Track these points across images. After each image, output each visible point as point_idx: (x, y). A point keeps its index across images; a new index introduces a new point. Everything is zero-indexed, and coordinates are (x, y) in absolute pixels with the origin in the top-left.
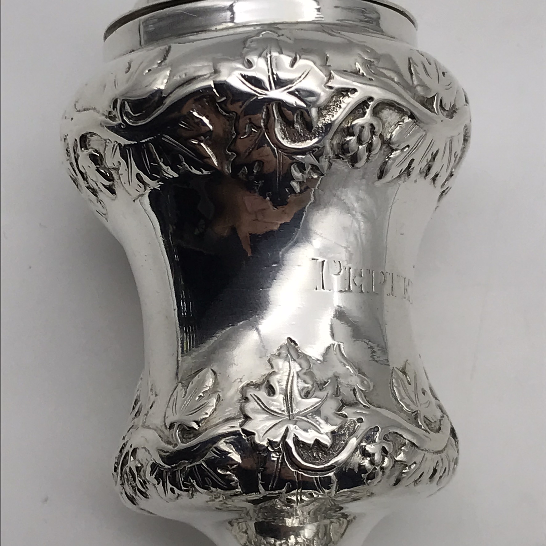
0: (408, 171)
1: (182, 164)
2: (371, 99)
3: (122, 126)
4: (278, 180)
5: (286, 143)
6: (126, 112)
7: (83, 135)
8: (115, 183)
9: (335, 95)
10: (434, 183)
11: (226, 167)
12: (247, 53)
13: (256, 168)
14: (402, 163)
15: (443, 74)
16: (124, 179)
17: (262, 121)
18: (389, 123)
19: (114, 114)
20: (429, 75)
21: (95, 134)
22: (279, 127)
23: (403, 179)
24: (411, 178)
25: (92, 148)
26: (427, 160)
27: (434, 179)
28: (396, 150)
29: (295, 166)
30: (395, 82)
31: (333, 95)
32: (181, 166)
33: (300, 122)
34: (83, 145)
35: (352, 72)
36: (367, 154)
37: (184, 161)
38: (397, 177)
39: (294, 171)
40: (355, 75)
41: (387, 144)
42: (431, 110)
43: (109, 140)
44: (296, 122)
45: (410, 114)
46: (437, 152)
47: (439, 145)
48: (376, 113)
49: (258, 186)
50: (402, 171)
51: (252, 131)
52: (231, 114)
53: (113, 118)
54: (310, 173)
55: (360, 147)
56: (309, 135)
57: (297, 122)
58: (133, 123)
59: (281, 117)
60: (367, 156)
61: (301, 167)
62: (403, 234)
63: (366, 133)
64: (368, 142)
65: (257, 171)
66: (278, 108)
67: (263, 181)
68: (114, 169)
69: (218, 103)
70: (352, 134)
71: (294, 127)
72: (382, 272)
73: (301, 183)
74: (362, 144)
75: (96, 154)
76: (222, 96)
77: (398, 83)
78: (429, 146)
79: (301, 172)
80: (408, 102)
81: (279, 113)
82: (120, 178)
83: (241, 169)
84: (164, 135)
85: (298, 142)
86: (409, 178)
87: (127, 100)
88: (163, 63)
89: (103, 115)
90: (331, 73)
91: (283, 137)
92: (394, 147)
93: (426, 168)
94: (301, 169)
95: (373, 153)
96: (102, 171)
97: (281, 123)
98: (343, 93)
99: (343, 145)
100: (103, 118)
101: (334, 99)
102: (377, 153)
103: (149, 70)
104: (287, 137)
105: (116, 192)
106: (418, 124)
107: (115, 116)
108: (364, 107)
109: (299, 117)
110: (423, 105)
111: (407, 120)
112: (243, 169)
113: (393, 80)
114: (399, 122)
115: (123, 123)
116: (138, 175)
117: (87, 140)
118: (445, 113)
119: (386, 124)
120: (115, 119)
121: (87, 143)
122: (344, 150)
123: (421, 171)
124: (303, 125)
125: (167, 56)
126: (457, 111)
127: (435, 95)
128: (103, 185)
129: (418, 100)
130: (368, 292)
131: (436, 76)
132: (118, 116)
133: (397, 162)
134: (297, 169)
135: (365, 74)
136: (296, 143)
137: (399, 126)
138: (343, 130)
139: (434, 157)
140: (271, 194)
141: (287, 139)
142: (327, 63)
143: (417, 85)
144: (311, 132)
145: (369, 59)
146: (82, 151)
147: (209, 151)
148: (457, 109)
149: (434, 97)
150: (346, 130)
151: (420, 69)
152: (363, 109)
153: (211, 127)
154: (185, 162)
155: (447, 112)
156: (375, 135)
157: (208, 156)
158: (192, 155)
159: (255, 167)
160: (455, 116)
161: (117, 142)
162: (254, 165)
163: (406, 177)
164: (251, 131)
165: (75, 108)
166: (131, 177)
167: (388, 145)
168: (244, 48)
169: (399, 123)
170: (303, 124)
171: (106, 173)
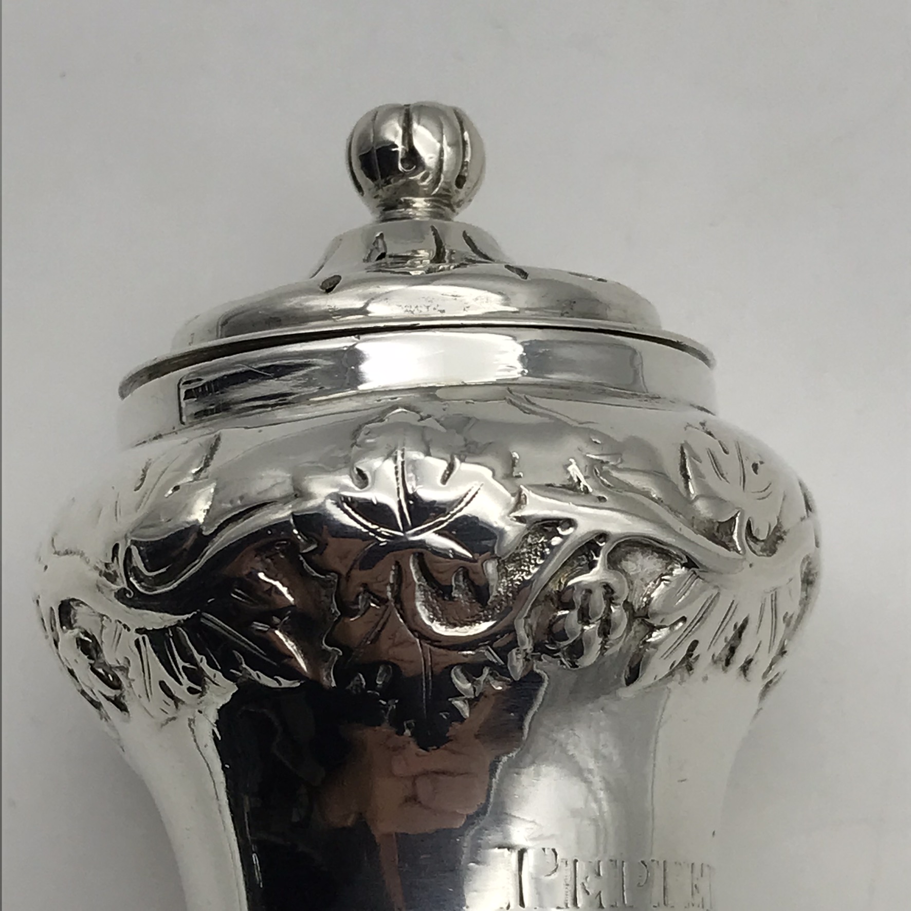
0: (688, 663)
1: (241, 669)
2: (603, 536)
3: (128, 595)
4: (424, 697)
5: (439, 629)
6: (134, 567)
7: (62, 602)
8: (125, 694)
9: (529, 533)
10: (745, 676)
11: (325, 674)
12: (360, 456)
13: (381, 676)
14: (672, 649)
15: (755, 467)
16: (138, 687)
17: (389, 588)
18: (642, 579)
19: (113, 569)
20: (722, 475)
21: (82, 603)
22: (422, 598)
23: (677, 676)
24: (693, 675)
25: (80, 627)
26: (726, 639)
27: (745, 669)
28: (660, 628)
29: (458, 670)
30: (653, 499)
31: (526, 533)
32: (241, 672)
33: (463, 586)
34: (64, 620)
35: (563, 486)
36: (600, 640)
37: (243, 662)
38: (666, 676)
39: (456, 680)
40: (571, 492)
41: (640, 620)
42: (728, 545)
43: (108, 618)
44: (456, 589)
45: (685, 561)
46: (746, 621)
47: (749, 609)
48: (613, 563)
49: (386, 710)
50: (676, 665)
51: (370, 606)
52: (328, 576)
53: (111, 578)
54: (489, 681)
55: (586, 628)
56: (483, 611)
57: (458, 587)
58: (147, 589)
59: (425, 578)
60: (602, 643)
61: (472, 671)
62: (684, 780)
63: (598, 600)
64: (601, 618)
65: (384, 682)
66: (419, 563)
67: (397, 701)
68: (122, 669)
69: (303, 554)
70: (569, 606)
71: (452, 598)
72: (643, 862)
73: (472, 703)
74: (588, 624)
75: (87, 639)
76: (310, 543)
77: (658, 501)
78: (729, 610)
79: (469, 681)
80: (681, 537)
81: (420, 573)
82: (131, 686)
83: (353, 678)
84: (205, 614)
85: (461, 626)
86: (690, 675)
87: (134, 543)
88: (203, 474)
89: (96, 568)
90: (520, 491)
91: (432, 617)
92: (656, 622)
93: (727, 652)
94: (470, 675)
95: (613, 637)
96: (101, 671)
97: (425, 591)
98: (546, 528)
99: (551, 626)
100: (96, 574)
101: (529, 540)
102: (622, 636)
103: (176, 488)
104: (440, 616)
105: (129, 710)
106: (702, 575)
107: (115, 572)
108: (590, 552)
109: (461, 578)
110: (712, 538)
111: (679, 571)
112: (357, 678)
113: (647, 494)
114: (662, 575)
115: (128, 589)
116: (162, 684)
117: (71, 611)
118: (757, 548)
119: (637, 582)
120: (115, 580)
121: (71, 616)
122: (554, 635)
123: (715, 658)
124: (470, 593)
125: (212, 458)
126: (785, 537)
127: (736, 515)
128: (104, 696)
129: (702, 529)
130: (612, 906)
131: (740, 474)
132: (121, 574)
133: (663, 648)
134: (461, 675)
135: (590, 490)
136: (458, 628)
137: (662, 583)
138: (548, 598)
139: (740, 631)
140: (413, 724)
141: (439, 620)
142: (513, 471)
143: (697, 498)
144: (487, 604)
145: (598, 457)
146: (64, 632)
147: (290, 645)
148: (785, 533)
149: (733, 519)
150: (555, 599)
151: (706, 467)
152: (587, 556)
153: (291, 599)
154: (246, 664)
155: (763, 543)
156: (615, 604)
157: (289, 653)
158: (258, 651)
159: (378, 674)
160: (781, 548)
161: (120, 622)
162: (377, 672)
163: (686, 675)
164: (368, 605)
165: (53, 546)
166: (150, 687)
167: (643, 620)
168: (352, 446)
169: (663, 578)
170: (470, 590)
171: (107, 674)
